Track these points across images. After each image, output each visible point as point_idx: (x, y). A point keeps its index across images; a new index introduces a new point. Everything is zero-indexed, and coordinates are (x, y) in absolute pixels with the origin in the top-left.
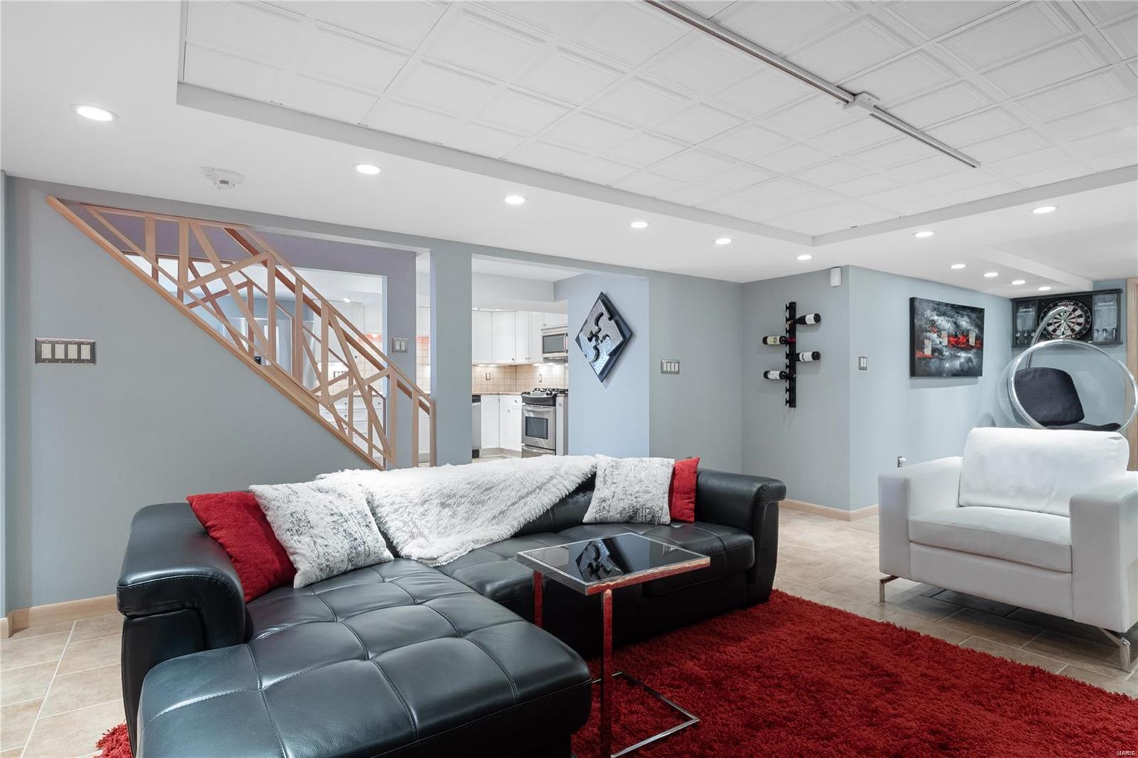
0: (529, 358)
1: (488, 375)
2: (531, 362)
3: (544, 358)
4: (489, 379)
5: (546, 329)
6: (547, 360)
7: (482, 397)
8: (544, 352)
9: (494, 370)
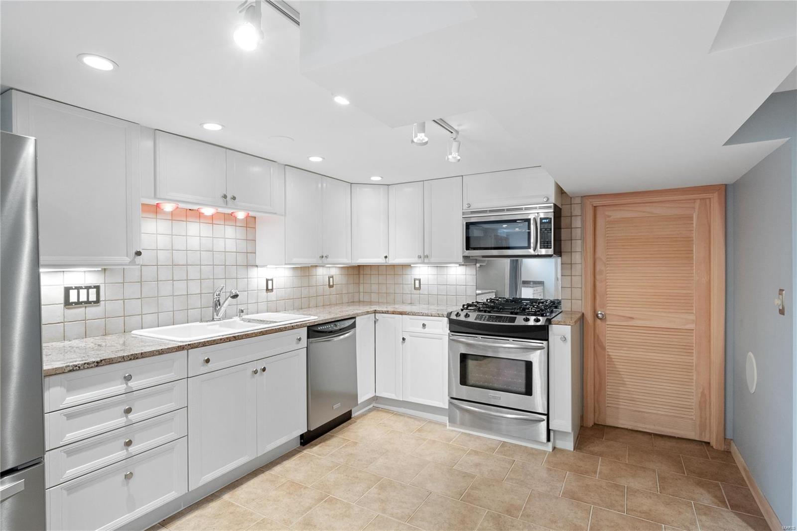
0: (425, 257)
1: (331, 280)
3: (463, 257)
8: (469, 248)
9: (338, 272)
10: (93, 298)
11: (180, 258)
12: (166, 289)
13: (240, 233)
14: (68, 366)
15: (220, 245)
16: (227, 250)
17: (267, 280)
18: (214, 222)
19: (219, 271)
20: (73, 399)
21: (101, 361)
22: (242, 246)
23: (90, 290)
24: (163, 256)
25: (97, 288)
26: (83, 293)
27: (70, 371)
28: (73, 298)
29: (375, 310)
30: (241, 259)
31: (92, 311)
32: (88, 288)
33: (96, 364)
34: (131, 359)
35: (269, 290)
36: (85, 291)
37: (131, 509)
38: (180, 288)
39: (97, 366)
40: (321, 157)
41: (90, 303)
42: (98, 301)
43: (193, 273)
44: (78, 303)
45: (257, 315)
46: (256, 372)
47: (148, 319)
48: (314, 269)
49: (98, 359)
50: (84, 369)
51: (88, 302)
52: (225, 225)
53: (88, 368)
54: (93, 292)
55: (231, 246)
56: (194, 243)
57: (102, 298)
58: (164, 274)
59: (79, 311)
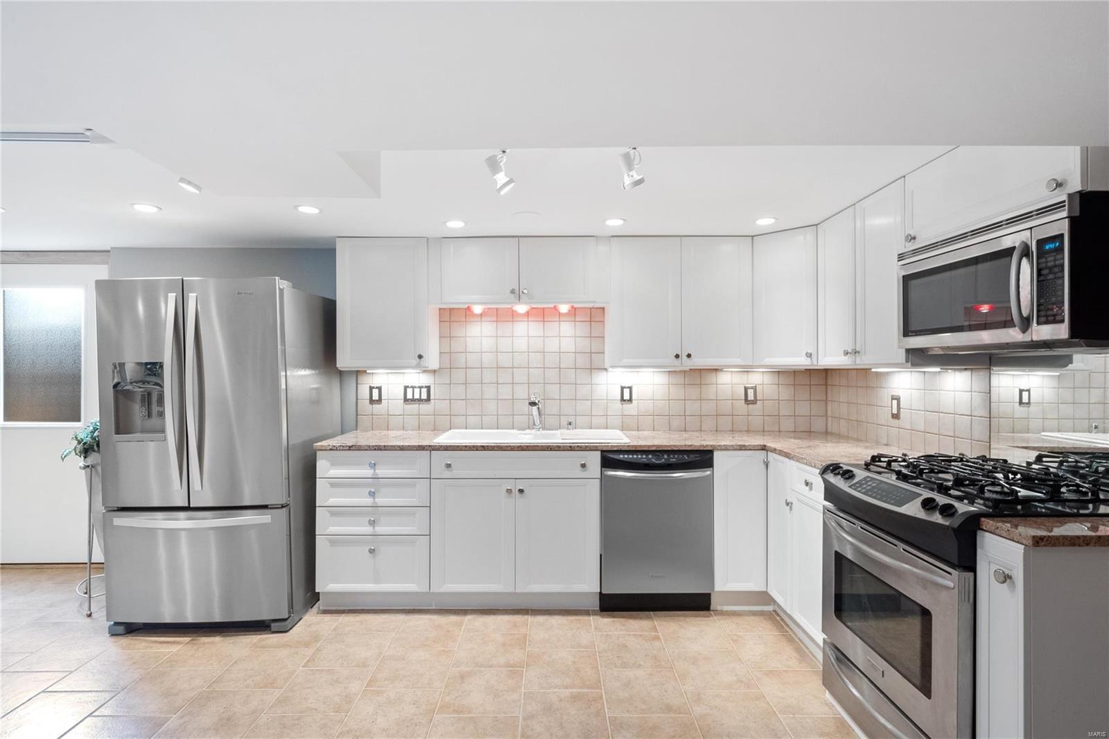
0: (856, 352)
1: (750, 393)
2: (862, 362)
3: (908, 351)
4: (754, 402)
5: (915, 252)
6: (918, 357)
7: (717, 455)
8: (907, 332)
9: (767, 379)
10: (424, 396)
11: (505, 360)
12: (490, 392)
13: (582, 329)
14: (329, 445)
15: (553, 345)
16: (562, 350)
17: (622, 388)
18: (577, 320)
19: (552, 375)
20: (335, 472)
21: (352, 446)
22: (584, 344)
23: (422, 389)
24: (487, 359)
25: (428, 388)
26: (417, 391)
27: (331, 450)
28: (409, 396)
29: (765, 446)
30: (582, 361)
31: (425, 408)
32: (421, 388)
33: (348, 448)
34: (375, 450)
35: (625, 401)
36: (419, 389)
37: (377, 581)
38: (505, 392)
39: (349, 450)
40: (622, 219)
41: (422, 400)
42: (428, 399)
43: (520, 376)
44: (413, 400)
45: (606, 430)
46: (509, 491)
47: (471, 420)
48: (713, 375)
49: (350, 445)
50: (340, 450)
51: (420, 400)
52: (559, 321)
53: (343, 450)
54: (424, 391)
55: (568, 345)
56: (521, 344)
57: (432, 397)
58: (489, 376)
59: (415, 407)
